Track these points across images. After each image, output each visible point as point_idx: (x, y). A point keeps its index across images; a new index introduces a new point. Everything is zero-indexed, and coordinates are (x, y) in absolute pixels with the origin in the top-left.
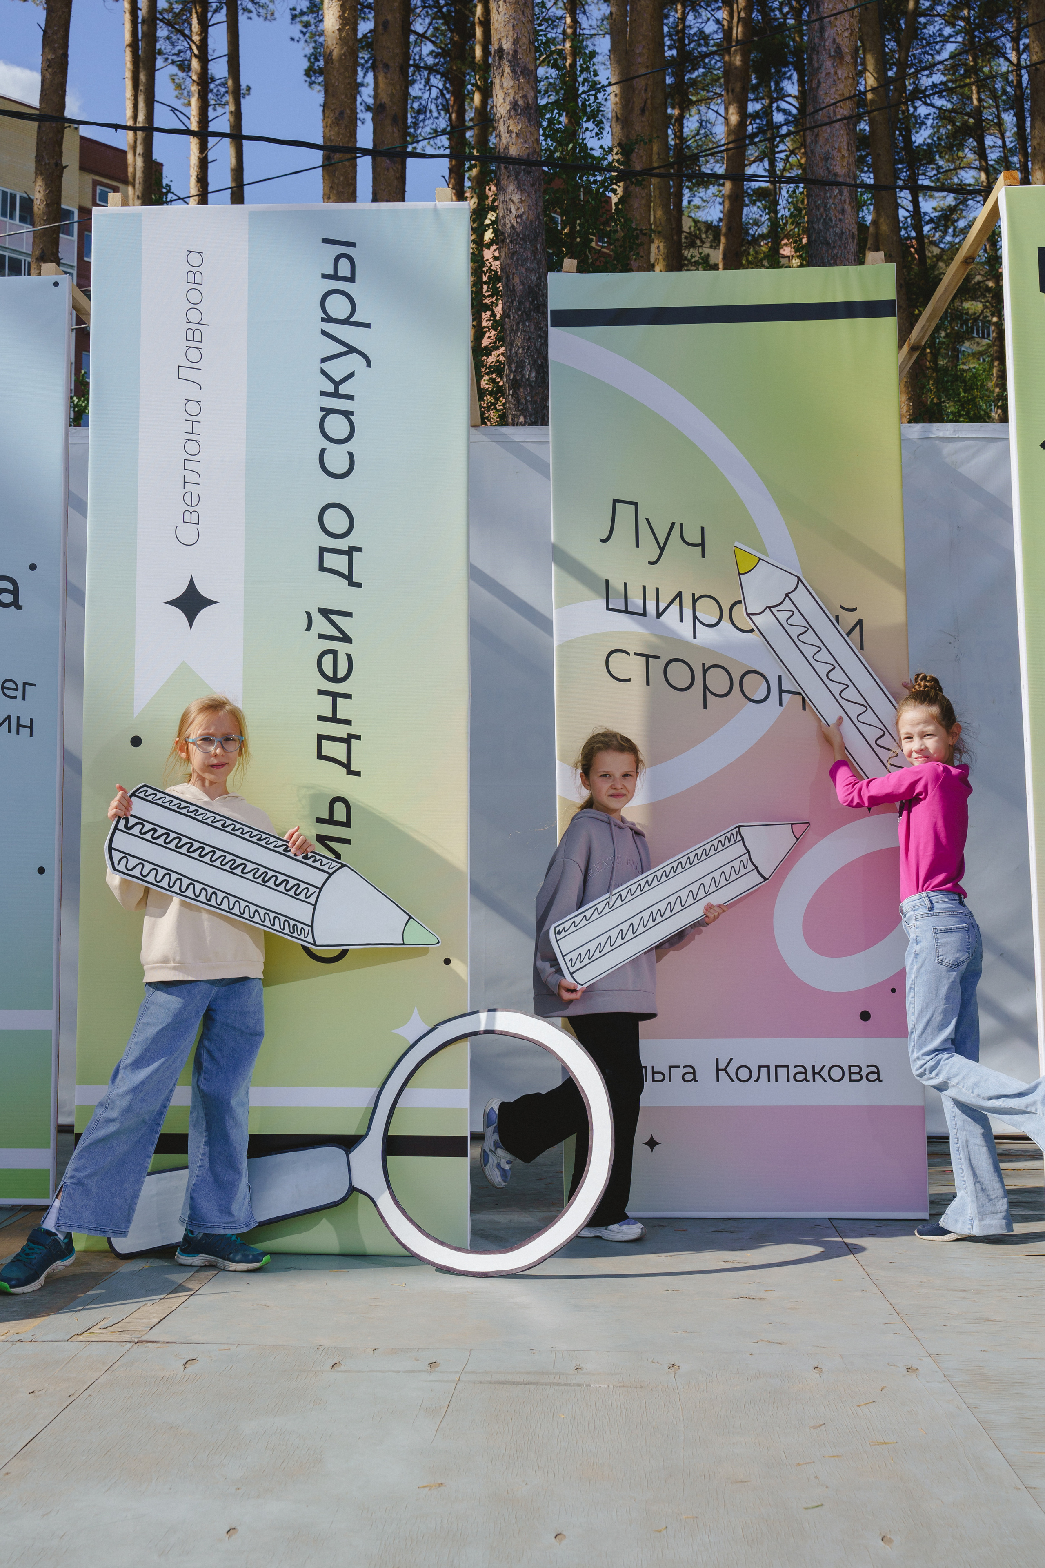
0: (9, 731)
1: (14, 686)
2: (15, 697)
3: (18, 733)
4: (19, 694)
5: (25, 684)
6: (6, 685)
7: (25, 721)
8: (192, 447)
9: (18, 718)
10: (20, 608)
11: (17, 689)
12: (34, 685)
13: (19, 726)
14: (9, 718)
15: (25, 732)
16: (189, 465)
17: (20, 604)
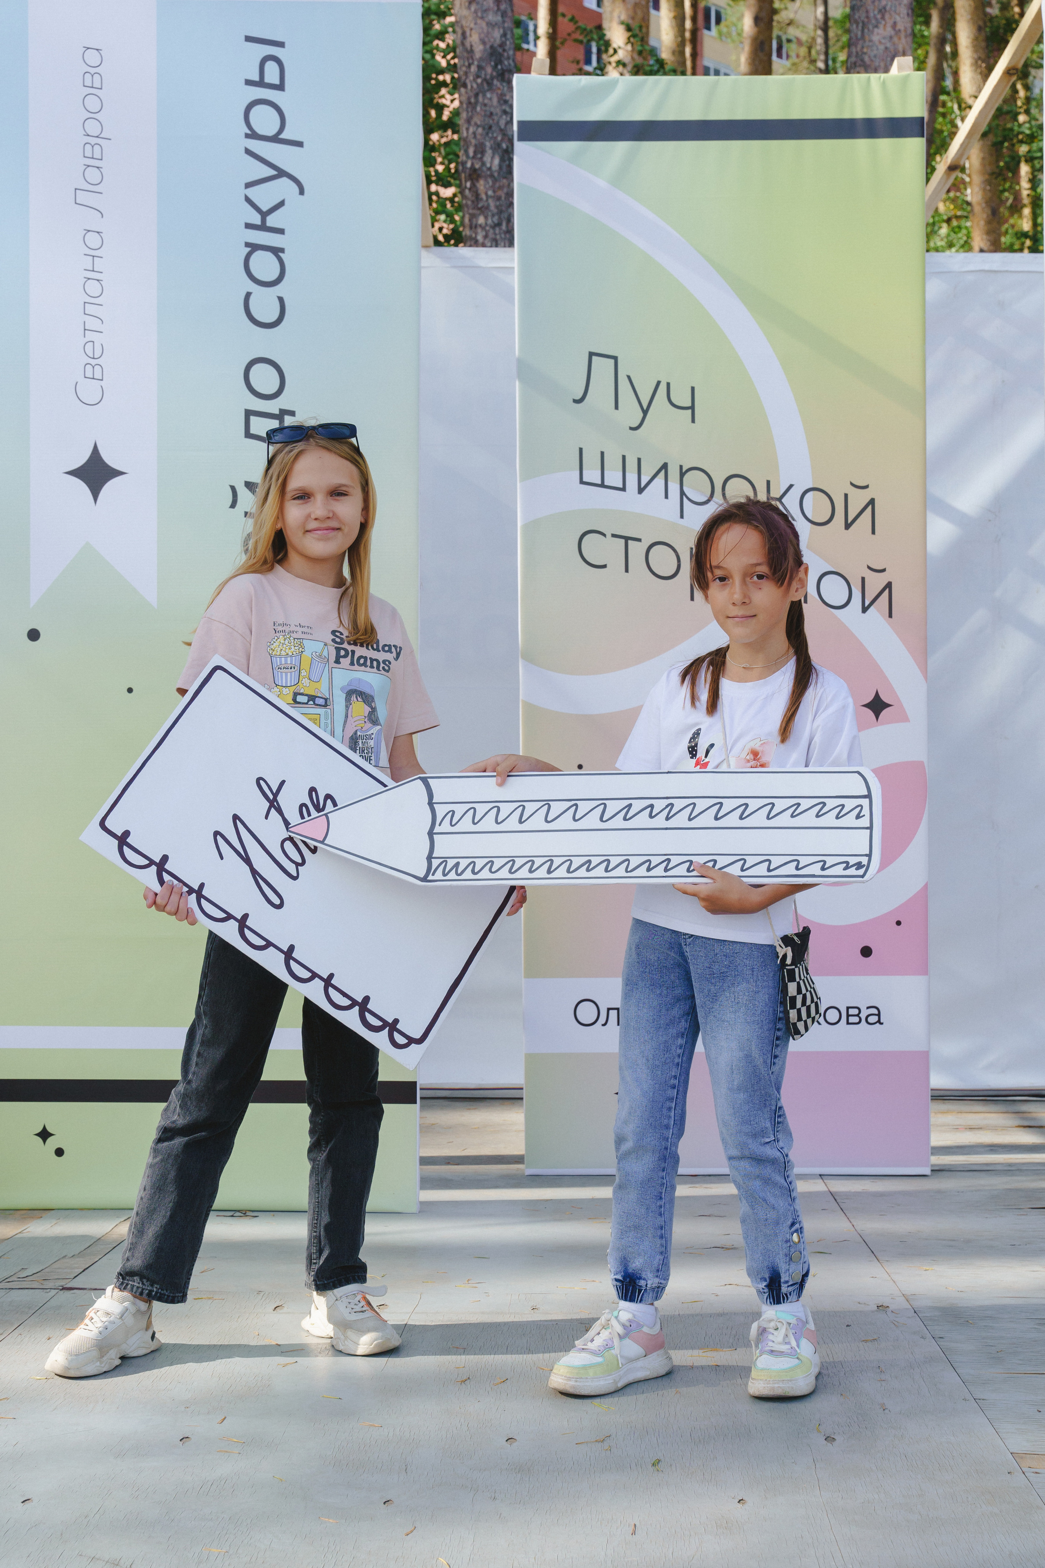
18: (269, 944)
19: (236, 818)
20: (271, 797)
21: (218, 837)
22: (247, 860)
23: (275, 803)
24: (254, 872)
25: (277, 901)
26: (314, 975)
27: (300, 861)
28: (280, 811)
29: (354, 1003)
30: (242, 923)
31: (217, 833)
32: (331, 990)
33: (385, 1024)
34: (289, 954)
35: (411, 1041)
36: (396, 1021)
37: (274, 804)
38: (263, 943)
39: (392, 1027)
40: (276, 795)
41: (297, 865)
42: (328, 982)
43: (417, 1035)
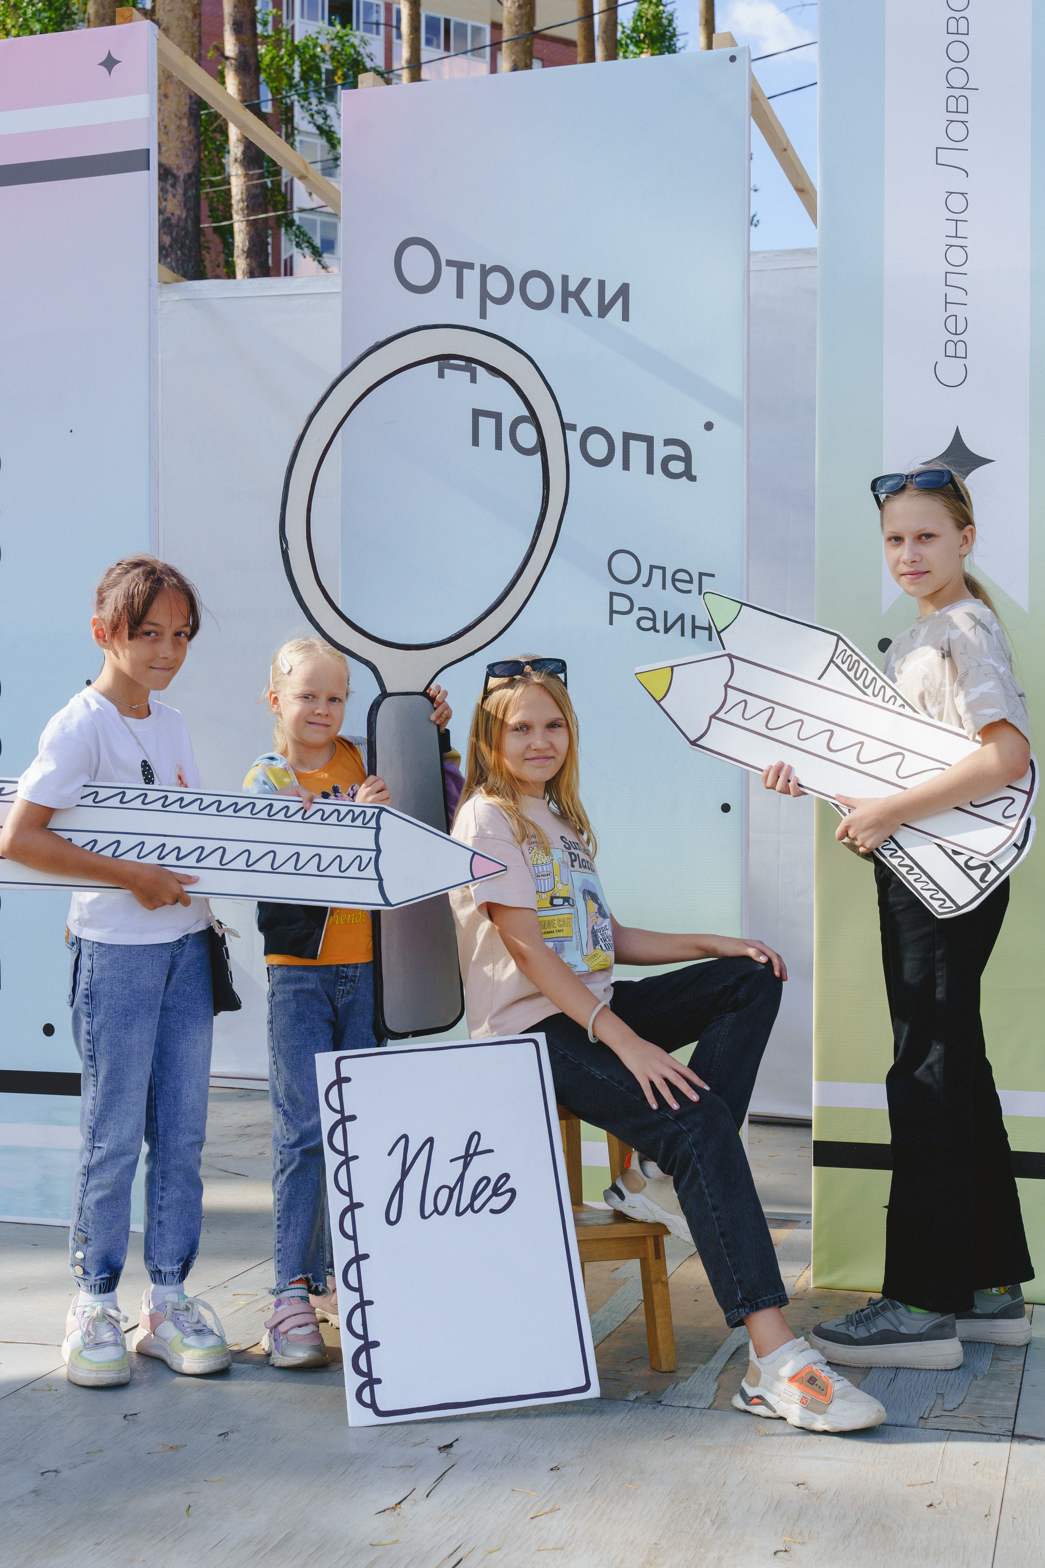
0: (683, 634)
1: (688, 578)
2: (689, 592)
3: (693, 636)
4: (694, 587)
5: (701, 575)
6: (678, 576)
7: (702, 621)
8: (956, 256)
9: (693, 617)
10: (693, 478)
11: (691, 582)
12: (713, 576)
13: (694, 627)
14: (682, 617)
15: (702, 634)
16: (952, 279)
17: (694, 473)
18: (354, 1238)
19: (431, 1140)
20: (471, 1152)
21: (403, 1140)
22: (405, 1173)
23: (469, 1158)
24: (400, 1185)
25: (393, 1217)
26: (359, 1290)
27: (441, 1209)
28: (466, 1166)
29: (364, 1337)
30: (353, 1207)
31: (405, 1136)
32: (359, 1311)
33: (369, 1374)
34: (359, 1258)
35: (373, 1405)
36: (379, 1381)
37: (467, 1158)
38: (351, 1233)
39: (372, 1382)
40: (476, 1153)
41: (436, 1210)
42: (363, 1304)
43: (382, 1407)
